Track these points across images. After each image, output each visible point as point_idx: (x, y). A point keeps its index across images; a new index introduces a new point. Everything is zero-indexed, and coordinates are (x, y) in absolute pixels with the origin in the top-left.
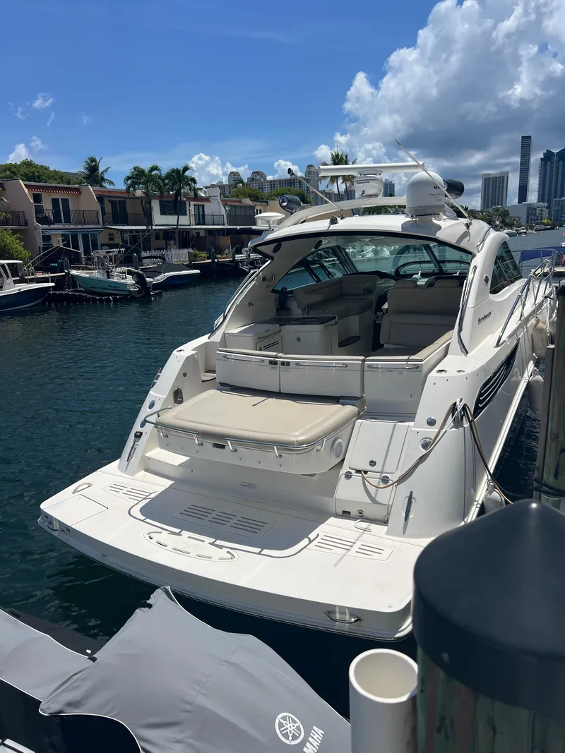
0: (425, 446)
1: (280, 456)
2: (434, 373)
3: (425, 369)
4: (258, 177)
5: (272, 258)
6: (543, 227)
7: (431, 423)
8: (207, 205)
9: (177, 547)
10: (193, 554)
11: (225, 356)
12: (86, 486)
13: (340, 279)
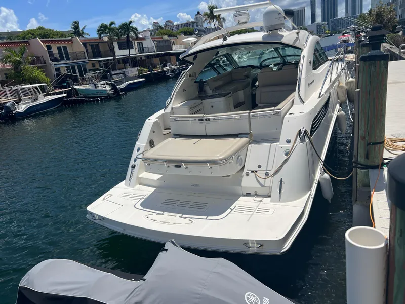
0: (286, 154)
1: (211, 168)
2: (287, 115)
3: (282, 114)
4: (169, 24)
5: (193, 64)
6: (326, 35)
7: (289, 142)
8: (144, 42)
9: (162, 221)
10: (171, 223)
11: (175, 119)
12: (109, 196)
13: (231, 72)
